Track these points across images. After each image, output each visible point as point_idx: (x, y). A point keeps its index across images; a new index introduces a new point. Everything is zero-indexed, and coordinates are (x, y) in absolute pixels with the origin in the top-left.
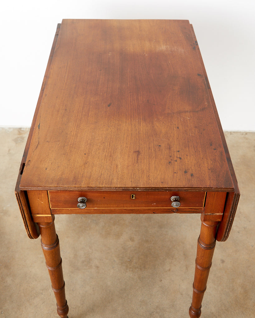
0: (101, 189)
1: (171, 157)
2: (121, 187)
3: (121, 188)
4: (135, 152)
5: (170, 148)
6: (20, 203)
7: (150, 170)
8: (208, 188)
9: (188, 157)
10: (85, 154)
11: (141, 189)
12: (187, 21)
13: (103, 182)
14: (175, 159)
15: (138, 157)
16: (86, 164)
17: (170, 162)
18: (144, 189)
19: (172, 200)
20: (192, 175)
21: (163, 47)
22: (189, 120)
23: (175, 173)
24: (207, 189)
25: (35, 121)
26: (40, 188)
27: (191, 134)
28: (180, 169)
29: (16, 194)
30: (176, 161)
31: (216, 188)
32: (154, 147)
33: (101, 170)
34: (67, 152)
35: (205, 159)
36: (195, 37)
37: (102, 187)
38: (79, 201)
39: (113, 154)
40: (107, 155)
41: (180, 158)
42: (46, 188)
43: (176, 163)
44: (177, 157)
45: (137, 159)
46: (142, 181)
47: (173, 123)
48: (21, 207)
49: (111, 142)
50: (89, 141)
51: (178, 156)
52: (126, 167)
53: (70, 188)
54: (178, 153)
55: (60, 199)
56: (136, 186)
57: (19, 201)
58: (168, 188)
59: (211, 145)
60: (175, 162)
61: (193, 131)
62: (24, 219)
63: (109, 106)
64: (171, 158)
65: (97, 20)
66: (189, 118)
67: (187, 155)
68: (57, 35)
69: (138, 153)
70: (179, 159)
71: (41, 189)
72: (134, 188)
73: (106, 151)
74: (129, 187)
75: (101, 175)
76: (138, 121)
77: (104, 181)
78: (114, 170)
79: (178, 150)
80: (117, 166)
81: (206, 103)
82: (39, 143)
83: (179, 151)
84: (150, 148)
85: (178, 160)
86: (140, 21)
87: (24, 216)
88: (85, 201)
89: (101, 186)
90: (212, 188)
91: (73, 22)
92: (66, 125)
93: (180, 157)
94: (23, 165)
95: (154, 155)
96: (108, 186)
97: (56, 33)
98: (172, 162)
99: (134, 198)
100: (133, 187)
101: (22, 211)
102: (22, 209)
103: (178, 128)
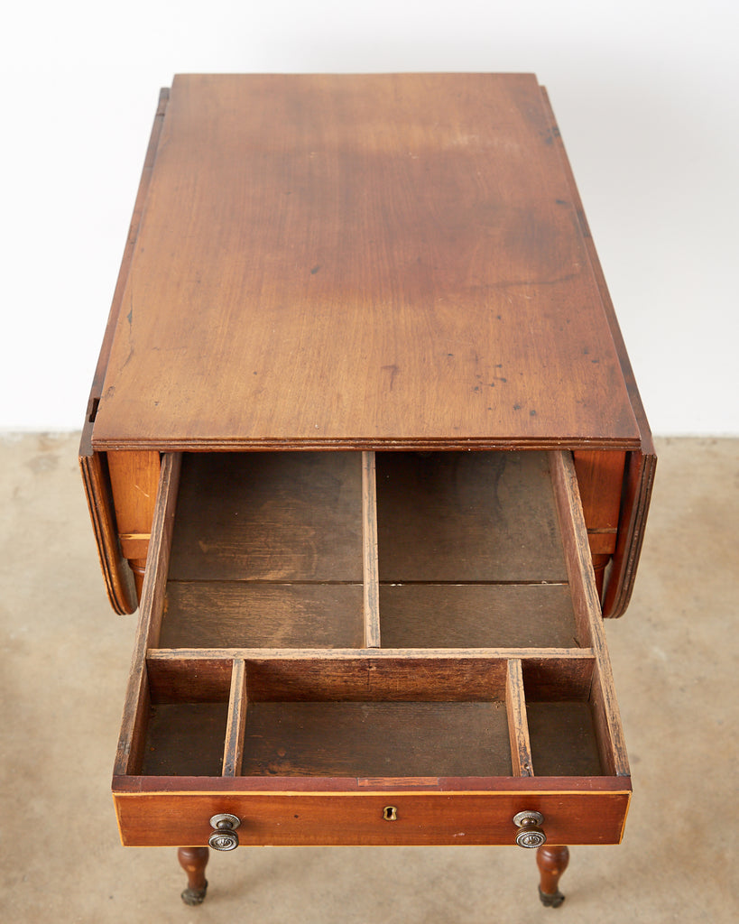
0: (299, 445)
1: (479, 376)
2: (351, 439)
3: (351, 442)
4: (386, 368)
5: (477, 360)
6: (91, 492)
7: (424, 404)
8: (574, 438)
9: (525, 378)
10: (255, 373)
11: (403, 442)
12: (531, 78)
13: (305, 429)
14: (491, 381)
15: (392, 378)
16: (260, 392)
17: (477, 388)
18: (409, 442)
19: (519, 825)
20: (533, 413)
21: (462, 139)
22: (530, 301)
23: (490, 409)
24: (570, 442)
25: (118, 310)
26: (145, 443)
27: (534, 329)
28: (503, 402)
29: (82, 463)
30: (493, 385)
31: (594, 439)
32: (434, 357)
33: (298, 406)
34: (209, 368)
35: (568, 382)
36: (552, 117)
37: (303, 439)
38: (213, 824)
39: (327, 374)
40: (312, 374)
41: (504, 380)
42: (158, 443)
43: (493, 390)
44: (495, 378)
45: (392, 382)
46: (404, 425)
47: (485, 306)
48: (93, 505)
49: (322, 348)
50: (264, 348)
51: (499, 375)
52: (363, 398)
53: (219, 443)
54: (498, 369)
55: (153, 819)
56: (389, 436)
57: (89, 486)
58: (472, 439)
59: (586, 353)
60: (490, 387)
61: (540, 323)
62: (101, 541)
63: (314, 271)
64: (481, 380)
65: (272, 76)
66: (528, 298)
67: (522, 374)
68: (160, 115)
69: (394, 369)
70: (499, 381)
71: (147, 447)
72: (384, 439)
73: (311, 367)
74: (371, 439)
75: (299, 413)
76: (393, 304)
77: (308, 426)
78: (331, 406)
79: (498, 363)
80: (339, 396)
81: (577, 264)
82: (132, 352)
83: (500, 366)
84: (424, 360)
85: (499, 384)
86: (395, 77)
87: (99, 532)
88: (232, 825)
89: (300, 437)
90: (583, 439)
91: (205, 80)
92: (200, 313)
93: (504, 377)
94: (95, 404)
95: (435, 374)
96: (319, 436)
97: (158, 110)
98: (483, 387)
99: (393, 817)
100: (380, 436)
101: (95, 514)
102: (96, 508)
103: (499, 317)
